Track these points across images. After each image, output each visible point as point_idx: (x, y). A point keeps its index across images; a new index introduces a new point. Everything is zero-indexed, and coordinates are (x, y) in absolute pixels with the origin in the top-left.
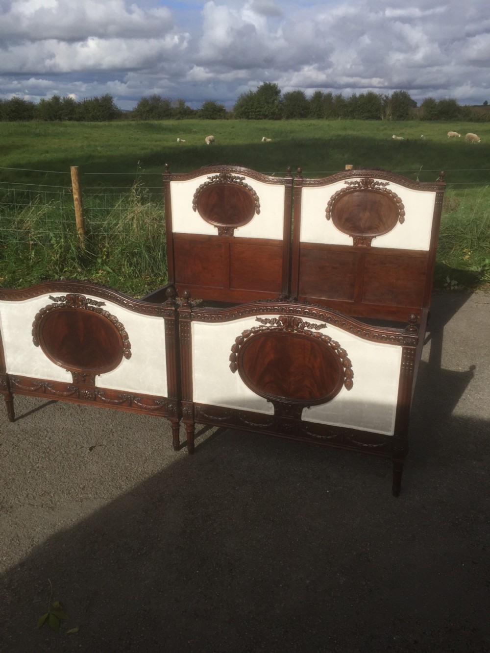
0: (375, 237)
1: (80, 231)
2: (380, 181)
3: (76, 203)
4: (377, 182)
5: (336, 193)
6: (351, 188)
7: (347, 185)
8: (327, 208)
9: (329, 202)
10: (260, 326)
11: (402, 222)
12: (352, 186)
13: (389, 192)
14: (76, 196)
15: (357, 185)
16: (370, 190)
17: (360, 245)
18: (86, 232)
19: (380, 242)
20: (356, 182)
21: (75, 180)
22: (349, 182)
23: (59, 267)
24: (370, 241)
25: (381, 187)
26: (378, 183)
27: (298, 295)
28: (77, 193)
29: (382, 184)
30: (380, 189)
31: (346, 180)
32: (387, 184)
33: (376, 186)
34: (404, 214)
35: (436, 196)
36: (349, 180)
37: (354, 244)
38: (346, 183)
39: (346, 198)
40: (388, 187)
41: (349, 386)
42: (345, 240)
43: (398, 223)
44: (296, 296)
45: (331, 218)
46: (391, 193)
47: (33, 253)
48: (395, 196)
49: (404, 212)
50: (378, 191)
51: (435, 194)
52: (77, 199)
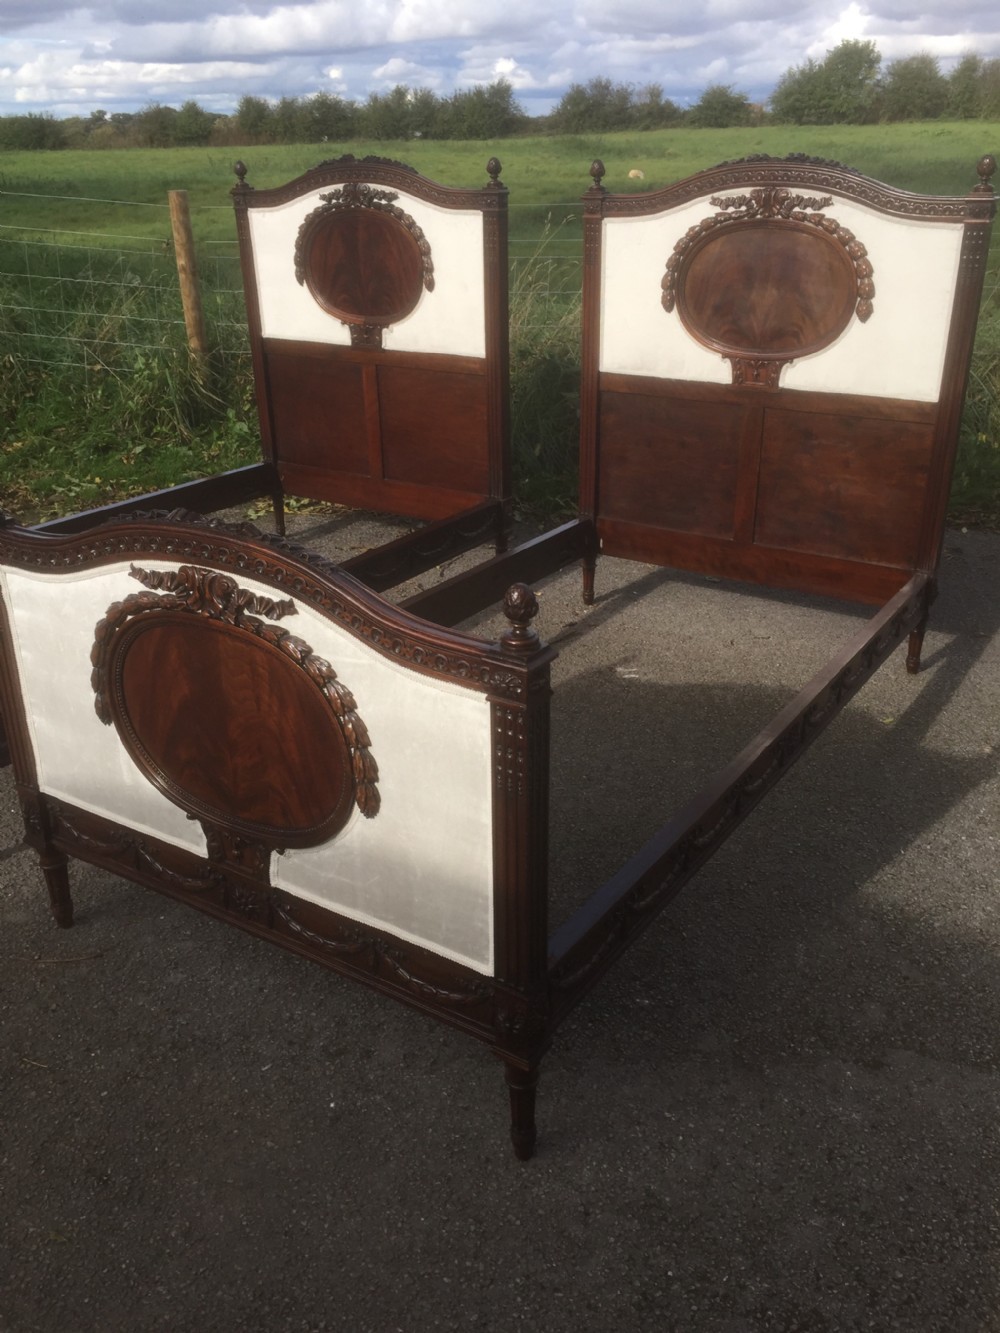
0: (790, 360)
1: (193, 343)
2: (806, 194)
3: (182, 276)
4: (798, 197)
5: (687, 235)
6: (730, 217)
7: (718, 210)
8: (666, 276)
9: (670, 260)
10: (142, 594)
11: (865, 316)
12: (731, 210)
13: (833, 227)
14: (181, 262)
15: (743, 208)
16: (778, 222)
17: (749, 383)
18: (208, 347)
19: (803, 375)
20: (742, 201)
21: (178, 224)
22: (723, 198)
23: (143, 425)
24: (778, 371)
25: (809, 211)
26: (800, 201)
27: (596, 514)
28: (183, 253)
29: (812, 203)
30: (805, 217)
31: (716, 195)
32: (827, 203)
33: (797, 209)
34: (871, 294)
35: (965, 238)
36: (723, 195)
37: (736, 378)
38: (714, 202)
39: (715, 248)
40: (828, 212)
41: (371, 808)
42: (710, 367)
43: (855, 320)
44: (592, 515)
45: (675, 307)
46: (834, 231)
47: (100, 392)
48: (848, 239)
49: (871, 286)
50: (796, 226)
51: (962, 232)
52: (184, 269)
